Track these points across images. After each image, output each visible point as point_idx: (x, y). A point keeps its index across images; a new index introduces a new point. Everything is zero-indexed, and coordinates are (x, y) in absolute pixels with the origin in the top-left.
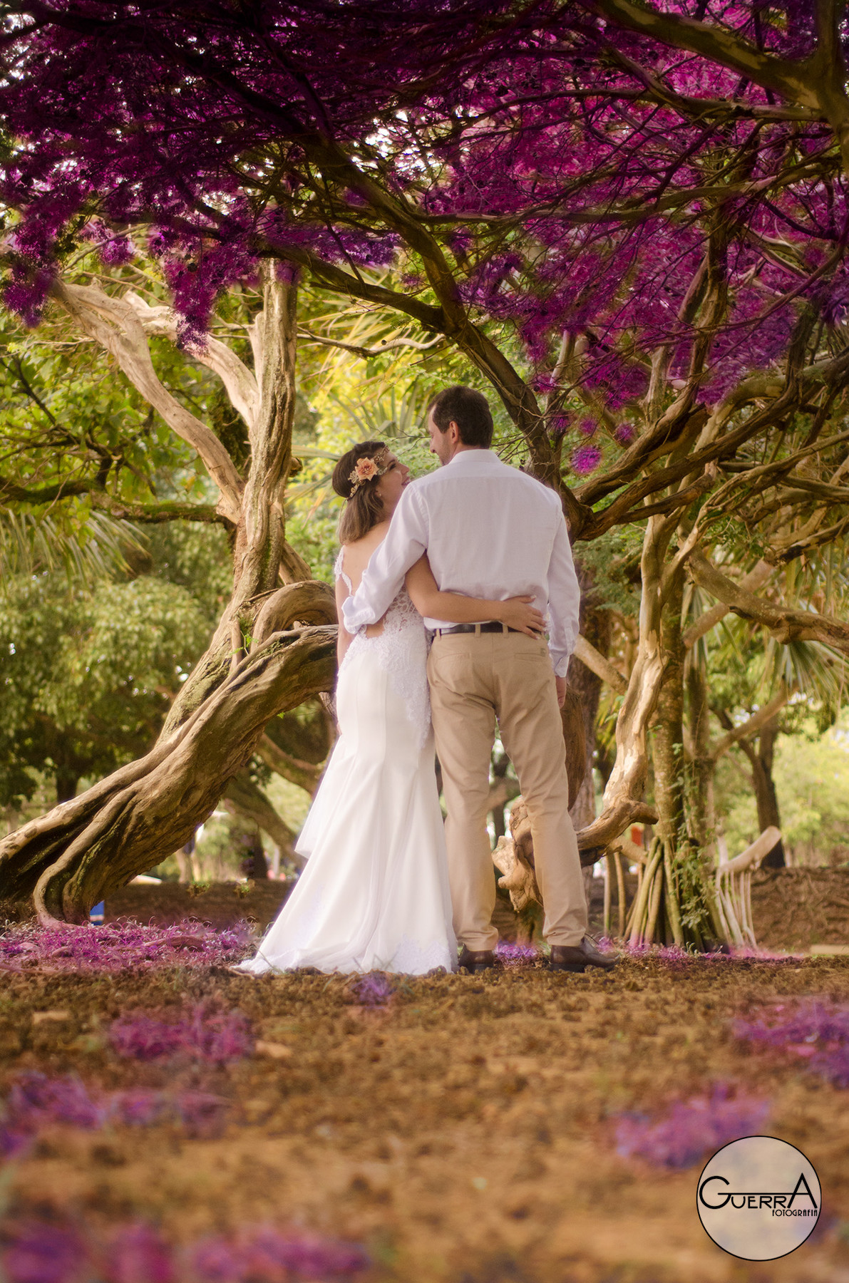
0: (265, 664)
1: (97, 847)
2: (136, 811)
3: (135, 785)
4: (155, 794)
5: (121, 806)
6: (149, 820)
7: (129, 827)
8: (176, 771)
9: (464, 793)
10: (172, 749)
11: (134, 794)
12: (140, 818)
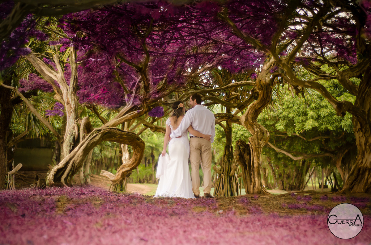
0: (97, 135)
1: (71, 172)
2: (76, 165)
3: (73, 159)
4: (78, 161)
5: (73, 164)
6: (78, 167)
7: (75, 168)
8: (80, 157)
9: (195, 166)
10: (77, 152)
11: (74, 161)
12: (76, 166)
